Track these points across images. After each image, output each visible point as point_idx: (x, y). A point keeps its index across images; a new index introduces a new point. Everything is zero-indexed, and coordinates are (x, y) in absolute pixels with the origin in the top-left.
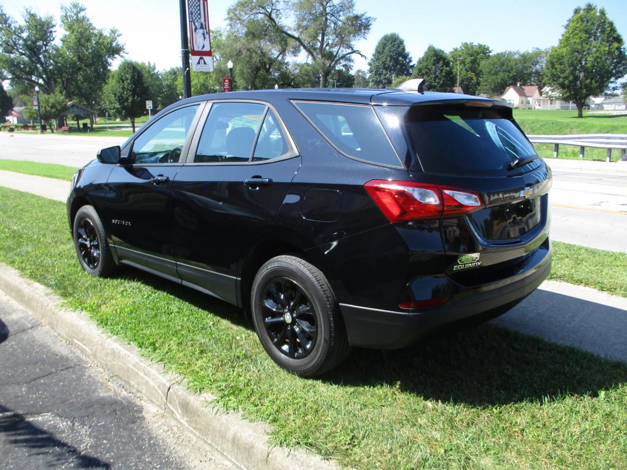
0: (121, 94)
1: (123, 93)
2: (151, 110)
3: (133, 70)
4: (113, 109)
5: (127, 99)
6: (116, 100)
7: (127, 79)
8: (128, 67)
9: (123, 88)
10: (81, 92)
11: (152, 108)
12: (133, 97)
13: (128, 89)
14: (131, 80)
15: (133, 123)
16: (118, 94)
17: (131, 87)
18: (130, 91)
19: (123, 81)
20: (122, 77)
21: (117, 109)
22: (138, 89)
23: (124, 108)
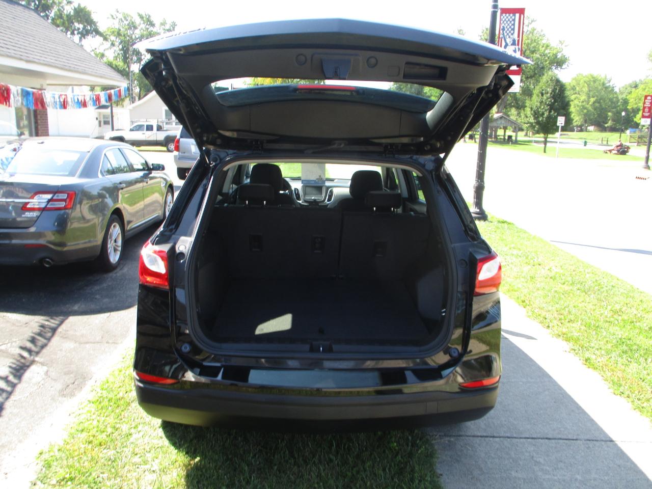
0: (538, 108)
1: (540, 107)
2: (562, 127)
3: (556, 83)
4: (527, 124)
5: (543, 114)
6: (532, 114)
7: (547, 93)
8: (551, 80)
9: (541, 102)
10: (517, 104)
11: (563, 125)
12: (550, 112)
13: (546, 103)
14: (551, 94)
15: (546, 138)
16: (535, 108)
17: (551, 101)
18: (548, 105)
19: (542, 95)
20: (543, 90)
21: (531, 124)
22: (556, 104)
23: (538, 123)
